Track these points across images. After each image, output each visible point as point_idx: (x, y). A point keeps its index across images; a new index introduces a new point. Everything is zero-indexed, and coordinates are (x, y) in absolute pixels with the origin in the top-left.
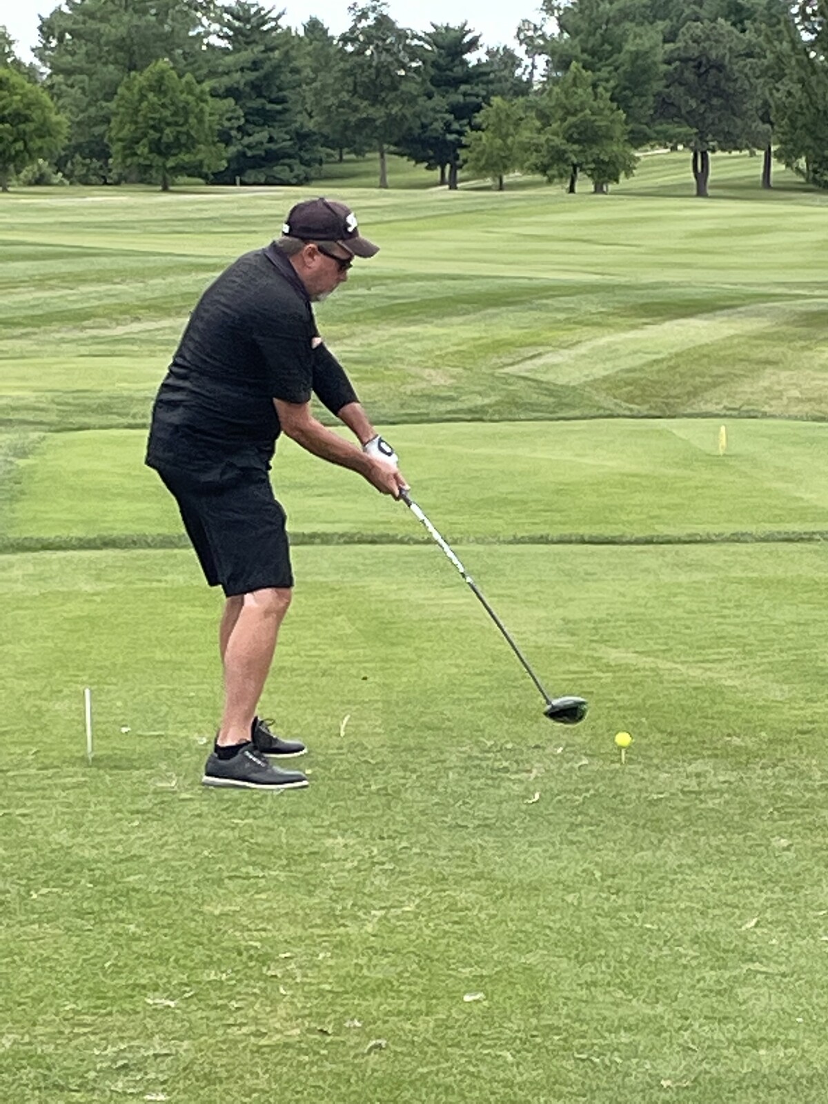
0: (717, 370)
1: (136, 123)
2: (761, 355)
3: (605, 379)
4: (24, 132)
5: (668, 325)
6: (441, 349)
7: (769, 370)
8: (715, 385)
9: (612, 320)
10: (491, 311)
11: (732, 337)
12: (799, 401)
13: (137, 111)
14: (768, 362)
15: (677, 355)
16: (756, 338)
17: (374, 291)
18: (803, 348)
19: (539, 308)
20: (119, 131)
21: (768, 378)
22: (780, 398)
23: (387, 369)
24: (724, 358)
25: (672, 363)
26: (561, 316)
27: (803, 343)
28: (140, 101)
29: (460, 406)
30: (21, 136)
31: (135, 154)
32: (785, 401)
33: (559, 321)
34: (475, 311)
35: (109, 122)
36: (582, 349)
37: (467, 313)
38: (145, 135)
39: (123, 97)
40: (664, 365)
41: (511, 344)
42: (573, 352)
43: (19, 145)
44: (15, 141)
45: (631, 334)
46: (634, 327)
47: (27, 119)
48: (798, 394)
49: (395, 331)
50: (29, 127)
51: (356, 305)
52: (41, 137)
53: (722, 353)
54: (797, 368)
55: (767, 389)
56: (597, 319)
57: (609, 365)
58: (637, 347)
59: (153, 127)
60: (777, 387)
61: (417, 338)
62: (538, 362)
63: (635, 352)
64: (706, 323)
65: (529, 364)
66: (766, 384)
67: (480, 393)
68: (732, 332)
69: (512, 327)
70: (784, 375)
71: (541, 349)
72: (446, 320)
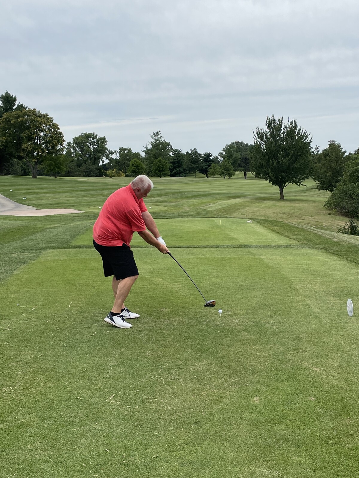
0: (239, 207)
1: (156, 167)
2: (246, 205)
3: (220, 209)
4: (139, 169)
5: (232, 200)
6: (194, 203)
7: (247, 207)
8: (238, 210)
9: (224, 199)
10: (204, 197)
11: (242, 202)
12: (251, 212)
13: (156, 165)
14: (247, 206)
15: (232, 205)
16: (246, 202)
17: (186, 194)
18: (253, 204)
19: (211, 197)
20: (153, 168)
21: (247, 209)
22: (248, 212)
23: (179, 207)
24: (240, 205)
25: (231, 206)
26: (215, 198)
27: (253, 203)
28: (157, 164)
29: (188, 214)
30: (138, 169)
31: (156, 172)
32: (249, 212)
33: (214, 199)
34: (201, 197)
35: (152, 167)
36: (217, 204)
37: (200, 197)
38: (157, 169)
39: (154, 163)
40: (230, 207)
41: (206, 203)
42: (215, 204)
43: (138, 171)
44: (137, 170)
45: (226, 201)
46: (226, 200)
47: (139, 167)
48: (251, 211)
49: (187, 200)
50: (139, 168)
51: (182, 196)
52: (141, 169)
53: (240, 204)
54: (252, 207)
55: (246, 211)
56: (221, 199)
57: (221, 206)
58: (226, 203)
59: (159, 168)
60: (248, 210)
61: (190, 202)
62: (209, 206)
63: (226, 204)
64: (238, 199)
65: (207, 206)
66: (246, 210)
67: (193, 212)
68: (242, 201)
69: (206, 200)
70: (249, 208)
71: (210, 204)
72: (196, 199)
